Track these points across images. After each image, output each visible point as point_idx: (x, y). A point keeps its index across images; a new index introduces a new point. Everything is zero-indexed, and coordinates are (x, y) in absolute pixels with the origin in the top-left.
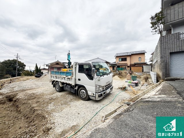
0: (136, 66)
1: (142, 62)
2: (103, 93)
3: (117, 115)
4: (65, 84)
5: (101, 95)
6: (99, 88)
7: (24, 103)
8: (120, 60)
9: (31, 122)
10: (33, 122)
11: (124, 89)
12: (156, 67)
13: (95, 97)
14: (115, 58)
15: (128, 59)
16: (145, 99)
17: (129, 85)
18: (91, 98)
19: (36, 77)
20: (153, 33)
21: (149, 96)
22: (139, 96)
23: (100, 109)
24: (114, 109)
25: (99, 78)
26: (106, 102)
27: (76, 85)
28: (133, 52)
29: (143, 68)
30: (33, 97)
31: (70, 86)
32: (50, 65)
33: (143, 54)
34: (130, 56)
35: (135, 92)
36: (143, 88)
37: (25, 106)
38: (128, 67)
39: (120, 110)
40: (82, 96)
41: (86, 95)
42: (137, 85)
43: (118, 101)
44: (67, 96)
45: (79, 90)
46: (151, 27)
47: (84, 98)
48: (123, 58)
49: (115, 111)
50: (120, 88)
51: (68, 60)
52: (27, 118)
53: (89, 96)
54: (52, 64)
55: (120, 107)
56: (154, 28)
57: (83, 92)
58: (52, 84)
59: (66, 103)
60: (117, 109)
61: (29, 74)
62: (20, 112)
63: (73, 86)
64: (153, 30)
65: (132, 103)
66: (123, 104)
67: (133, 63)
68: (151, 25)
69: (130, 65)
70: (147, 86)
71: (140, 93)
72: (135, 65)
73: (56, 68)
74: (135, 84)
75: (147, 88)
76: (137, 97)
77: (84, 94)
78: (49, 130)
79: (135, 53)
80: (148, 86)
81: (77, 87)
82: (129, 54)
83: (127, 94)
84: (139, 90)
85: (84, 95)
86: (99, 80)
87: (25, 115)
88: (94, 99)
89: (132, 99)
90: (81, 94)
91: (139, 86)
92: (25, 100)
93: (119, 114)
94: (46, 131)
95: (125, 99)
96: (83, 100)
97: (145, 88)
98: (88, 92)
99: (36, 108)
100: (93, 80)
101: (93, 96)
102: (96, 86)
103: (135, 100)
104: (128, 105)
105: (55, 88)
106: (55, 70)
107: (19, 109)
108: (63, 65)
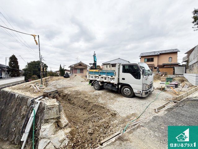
1: (173, 62)
2: (148, 91)
3: (168, 109)
4: (106, 84)
5: (147, 93)
6: (146, 86)
7: (76, 97)
8: (146, 60)
9: (90, 111)
10: (93, 111)
11: (163, 89)
12: (195, 68)
13: (142, 94)
14: (140, 58)
15: (156, 59)
16: (192, 98)
17: (167, 86)
18: (136, 95)
19: (65, 77)
20: (194, 29)
21: (195, 96)
22: (182, 96)
23: (148, 104)
24: (162, 105)
25: (147, 78)
26: (150, 99)
27: (119, 84)
28: (161, 51)
29: (174, 69)
30: (78, 93)
31: (111, 85)
32: (73, 66)
33: (175, 53)
34: (158, 56)
35: (177, 93)
36: (184, 89)
37: (77, 99)
38: (156, 68)
39: (169, 105)
40: (126, 94)
41: (130, 93)
42: (176, 86)
43: (162, 99)
44: (108, 93)
45: (123, 88)
46: (193, 22)
47: (128, 95)
48: (149, 58)
49: (164, 107)
50: (158, 89)
51: (94, 61)
52: (84, 108)
53: (134, 93)
54: (75, 65)
55: (167, 104)
56: (196, 23)
57: (128, 90)
58: (89, 83)
59: (112, 99)
60: (165, 105)
62: (74, 104)
63: (116, 84)
64: (195, 25)
65: (178, 102)
66: (169, 102)
67: (161, 64)
68: (193, 20)
69: (158, 66)
70: (188, 87)
71: (182, 94)
72: (164, 66)
74: (175, 85)
75: (189, 90)
76: (181, 96)
77: (129, 91)
78: (115, 114)
79: (164, 52)
80: (190, 88)
81: (120, 86)
82: (156, 54)
83: (168, 94)
84: (181, 91)
85: (129, 93)
86: (146, 79)
87: (81, 106)
88: (140, 95)
89: (177, 98)
90: (125, 91)
91: (180, 88)
92: (74, 95)
93: (170, 108)
94: (114, 115)
95: (168, 98)
96: (127, 97)
97: (187, 90)
98: (134, 90)
99: (90, 101)
100: (140, 79)
101: (140, 94)
102: (143, 84)
103: (179, 99)
104: (175, 103)
105: (93, 86)
106: (78, 71)
107: (72, 102)
108: (86, 66)
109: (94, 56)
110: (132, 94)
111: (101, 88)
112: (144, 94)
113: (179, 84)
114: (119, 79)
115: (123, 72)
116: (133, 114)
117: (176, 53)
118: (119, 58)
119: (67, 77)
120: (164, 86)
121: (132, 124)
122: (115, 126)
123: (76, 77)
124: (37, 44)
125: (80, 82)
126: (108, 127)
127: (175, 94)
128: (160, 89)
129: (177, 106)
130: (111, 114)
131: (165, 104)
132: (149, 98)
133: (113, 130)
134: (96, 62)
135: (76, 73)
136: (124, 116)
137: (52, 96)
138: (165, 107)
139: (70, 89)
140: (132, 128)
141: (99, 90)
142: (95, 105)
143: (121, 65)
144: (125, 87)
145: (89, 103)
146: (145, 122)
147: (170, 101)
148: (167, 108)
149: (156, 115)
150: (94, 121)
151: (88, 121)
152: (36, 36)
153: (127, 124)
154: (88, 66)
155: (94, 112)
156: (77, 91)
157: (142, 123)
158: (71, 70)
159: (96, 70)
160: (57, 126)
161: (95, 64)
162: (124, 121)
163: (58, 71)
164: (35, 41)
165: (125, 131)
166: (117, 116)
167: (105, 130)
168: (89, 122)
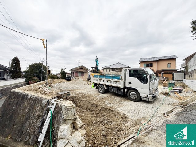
0: (164, 72)
1: (172, 68)
2: (154, 95)
3: (177, 113)
4: (111, 87)
5: (154, 97)
6: (153, 91)
7: (82, 100)
8: (145, 65)
9: (98, 113)
10: (101, 113)
11: (167, 94)
12: (195, 74)
13: (149, 98)
14: (140, 63)
15: (155, 65)
17: (171, 91)
18: (143, 99)
19: (67, 80)
20: (193, 37)
22: (188, 101)
24: (171, 110)
25: (154, 82)
27: (125, 87)
28: (160, 57)
29: (173, 75)
31: (117, 89)
32: (75, 69)
34: (157, 61)
35: (182, 98)
36: (187, 95)
37: (83, 102)
38: (155, 73)
39: (177, 110)
40: (132, 98)
41: (136, 97)
42: (180, 91)
43: (168, 104)
44: (113, 97)
45: (129, 92)
46: (192, 32)
47: (134, 99)
48: (149, 64)
50: (162, 94)
52: (92, 111)
53: (141, 97)
54: (77, 68)
55: (174, 109)
56: (194, 32)
57: (134, 94)
58: (94, 86)
59: (119, 102)
61: (54, 77)
62: (80, 107)
63: (122, 88)
64: (193, 34)
65: (186, 107)
67: (160, 69)
68: (192, 29)
69: (157, 72)
70: (191, 93)
71: (187, 99)
73: (80, 72)
74: (178, 91)
75: (193, 95)
76: (186, 101)
79: (163, 58)
80: (193, 94)
81: (126, 90)
82: (155, 60)
83: (173, 99)
84: (185, 96)
86: (153, 84)
87: (88, 109)
88: (147, 100)
89: (183, 103)
90: (131, 95)
91: (183, 93)
92: (80, 97)
93: (179, 113)
94: (124, 118)
95: (174, 103)
96: (133, 101)
97: (191, 96)
98: (140, 94)
99: (97, 104)
100: (147, 83)
101: (147, 98)
102: (150, 89)
103: (185, 104)
104: (182, 107)
105: (97, 90)
106: (79, 74)
107: (79, 104)
108: (87, 70)
109: (97, 60)
110: (139, 98)
111: (106, 91)
112: (150, 98)
113: (183, 89)
114: (125, 83)
115: (129, 77)
116: (143, 117)
117: (174, 59)
118: (119, 63)
119: (69, 80)
120: (168, 91)
121: (145, 128)
122: (127, 128)
123: (79, 80)
124: (45, 48)
125: (83, 85)
126: (121, 130)
127: (180, 99)
128: (164, 94)
129: (185, 111)
130: (122, 117)
131: (172, 109)
132: (155, 102)
133: (126, 133)
134: (98, 66)
135: (77, 76)
136: (135, 119)
137: (65, 97)
138: (173, 111)
139: (74, 91)
140: (145, 132)
141: (104, 93)
142: (104, 108)
143: (127, 69)
144: (131, 91)
145: (97, 106)
146: (157, 125)
147: (176, 106)
148: (175, 113)
149: (167, 119)
150: (105, 124)
151: (98, 123)
152: (44, 40)
153: (140, 127)
154: (89, 70)
155: (103, 114)
156: (82, 94)
157: (155, 126)
158: (72, 73)
159: (98, 74)
160: (73, 127)
161: (97, 68)
162: (135, 124)
163: (59, 74)
164: (44, 44)
165: (139, 134)
166: (128, 119)
167: (118, 132)
168: (99, 125)
